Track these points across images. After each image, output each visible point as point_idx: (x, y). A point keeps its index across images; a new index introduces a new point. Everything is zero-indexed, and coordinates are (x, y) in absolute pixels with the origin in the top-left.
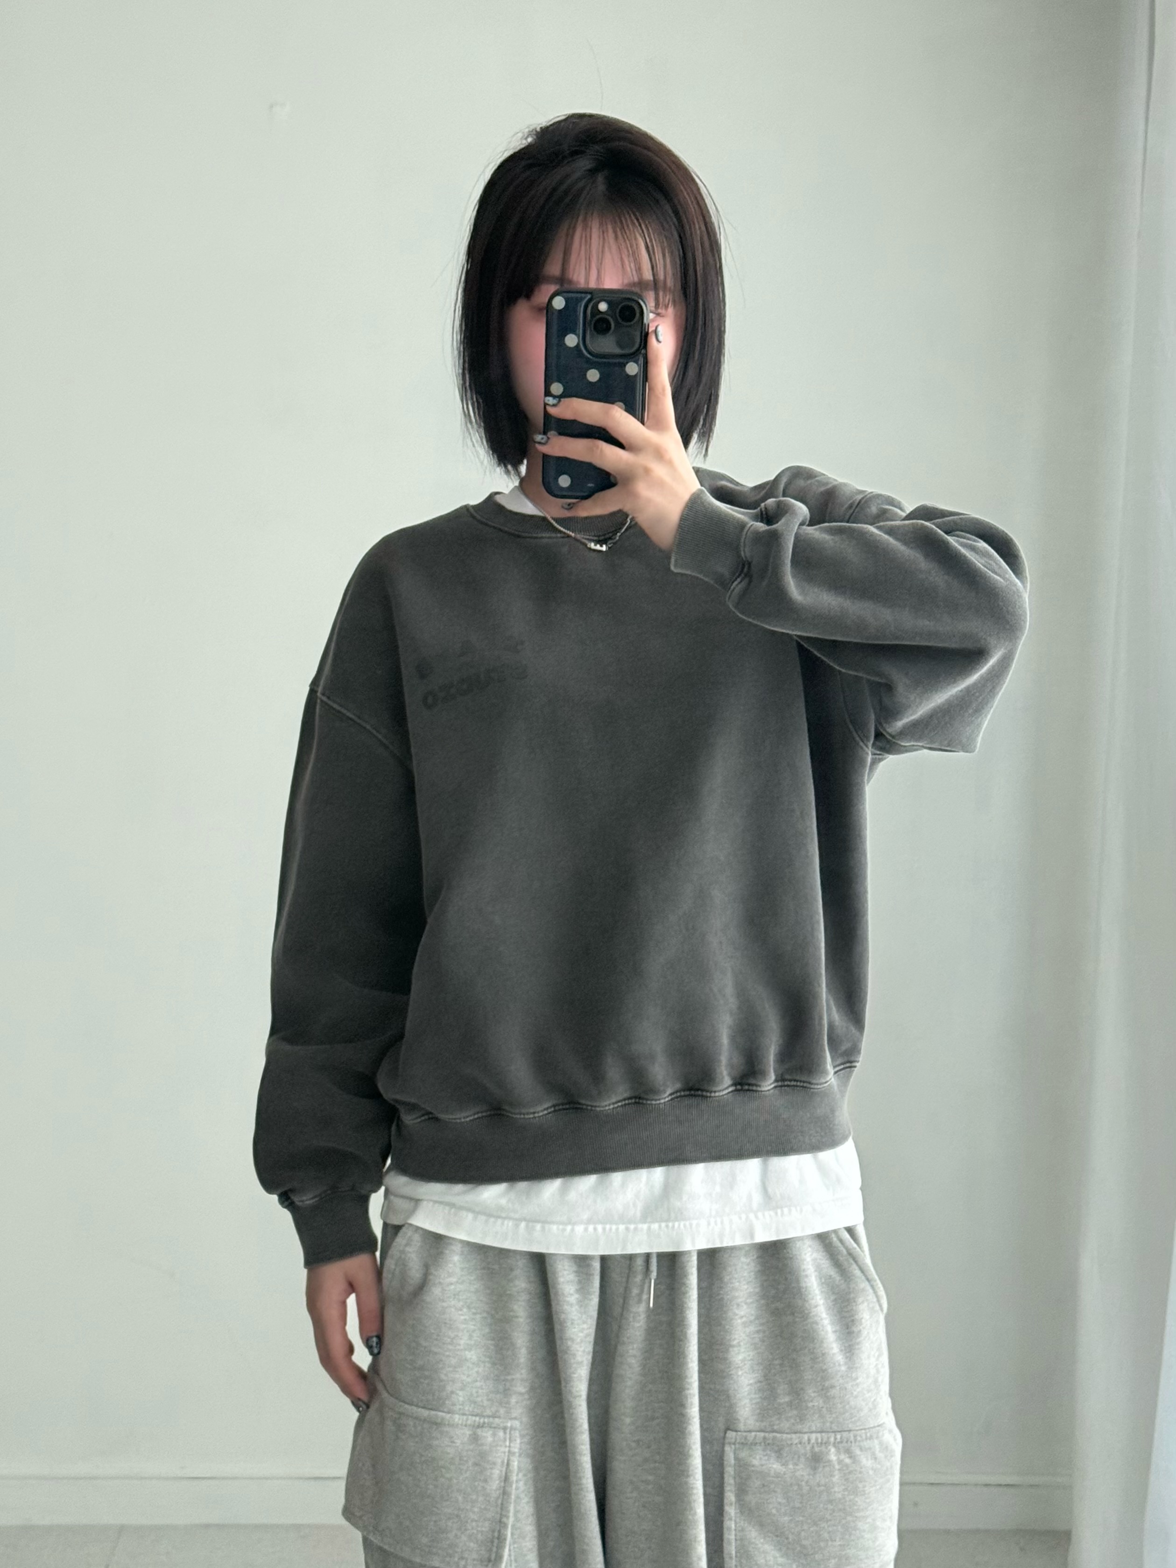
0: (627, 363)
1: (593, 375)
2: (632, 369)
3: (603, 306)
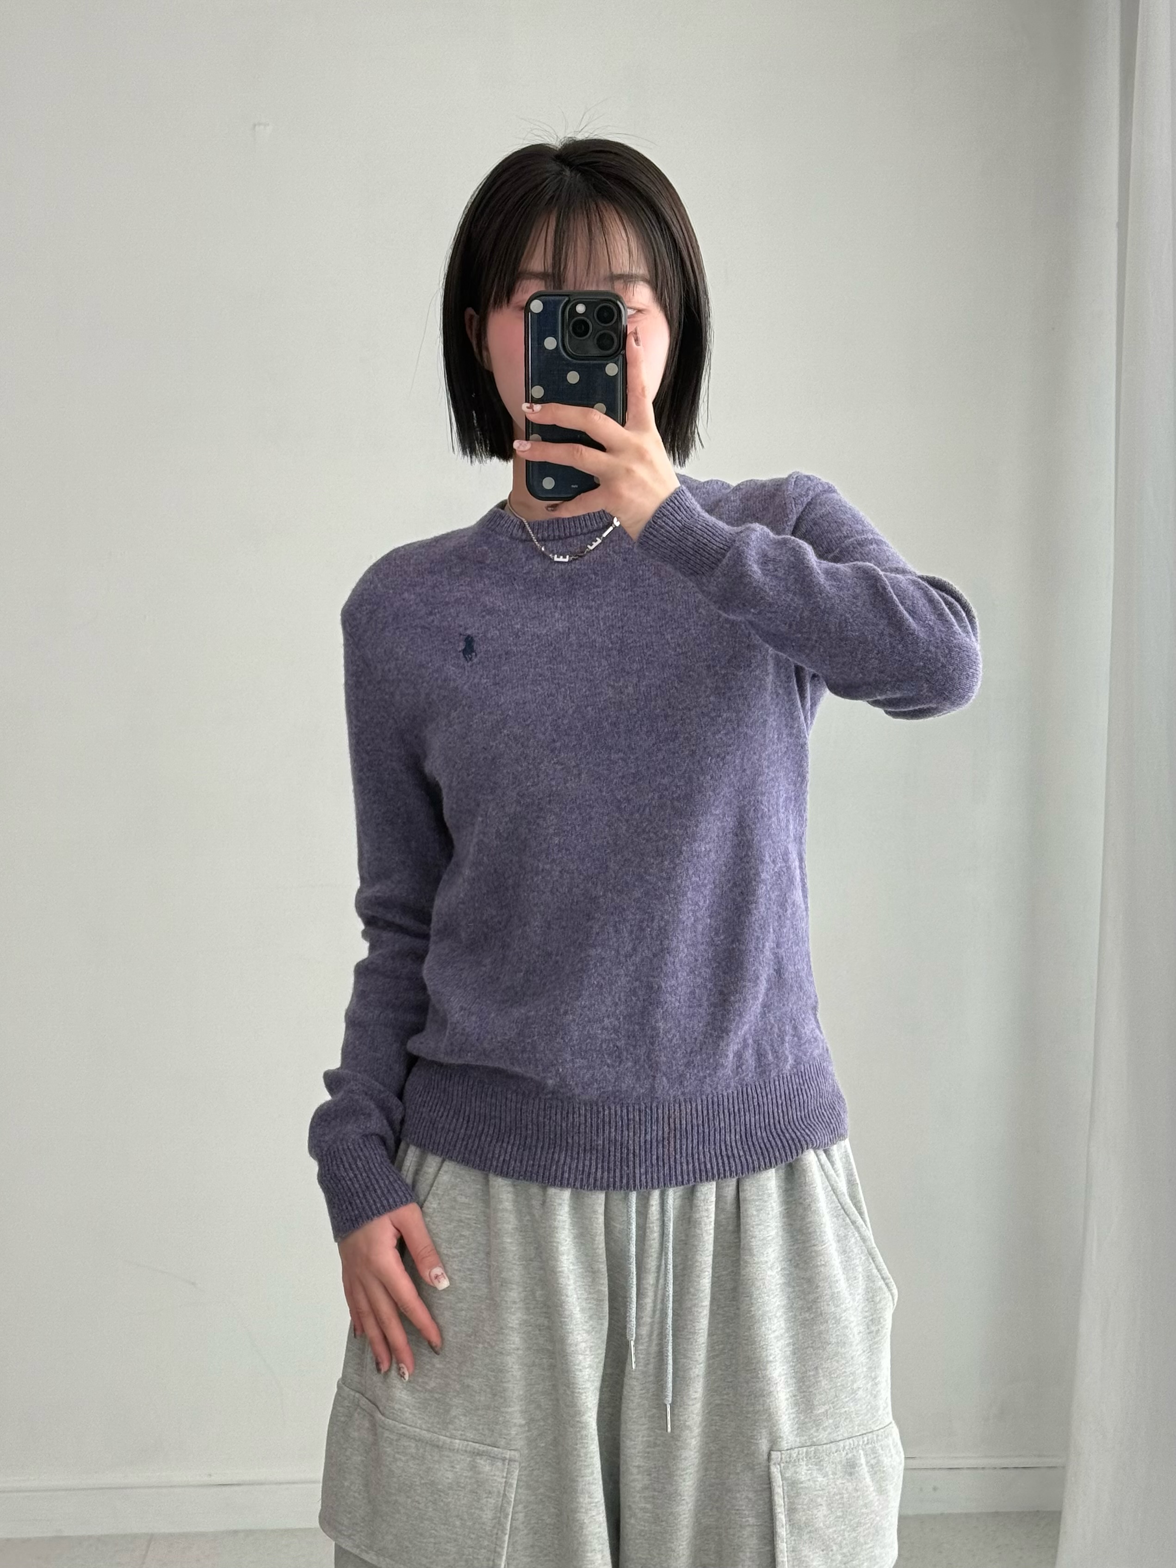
0: (607, 363)
1: (573, 377)
2: (612, 369)
3: (581, 308)
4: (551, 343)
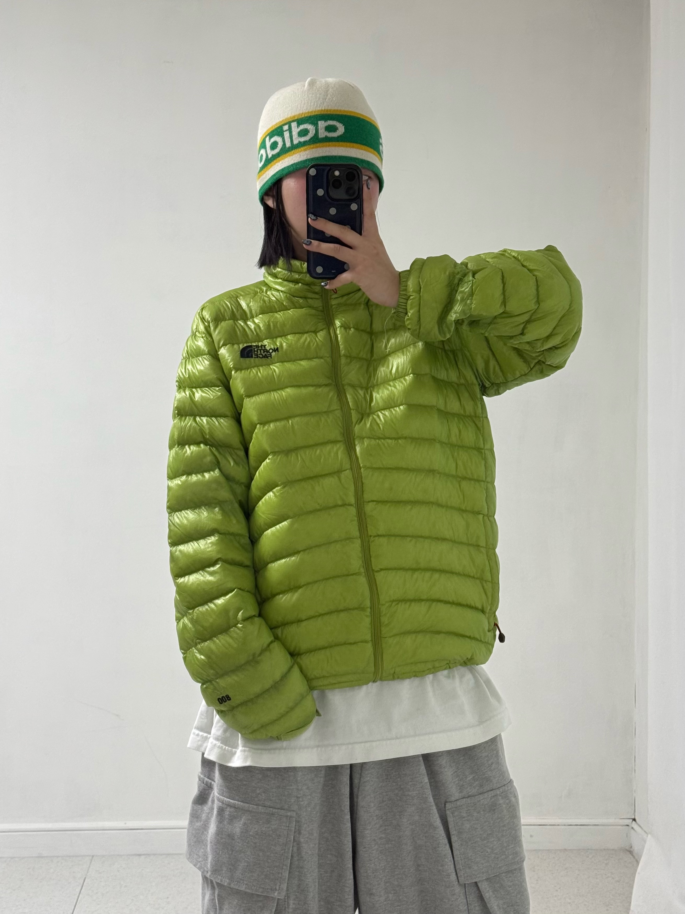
0: (351, 204)
1: (333, 211)
2: (354, 207)
3: (337, 173)
4: (320, 192)
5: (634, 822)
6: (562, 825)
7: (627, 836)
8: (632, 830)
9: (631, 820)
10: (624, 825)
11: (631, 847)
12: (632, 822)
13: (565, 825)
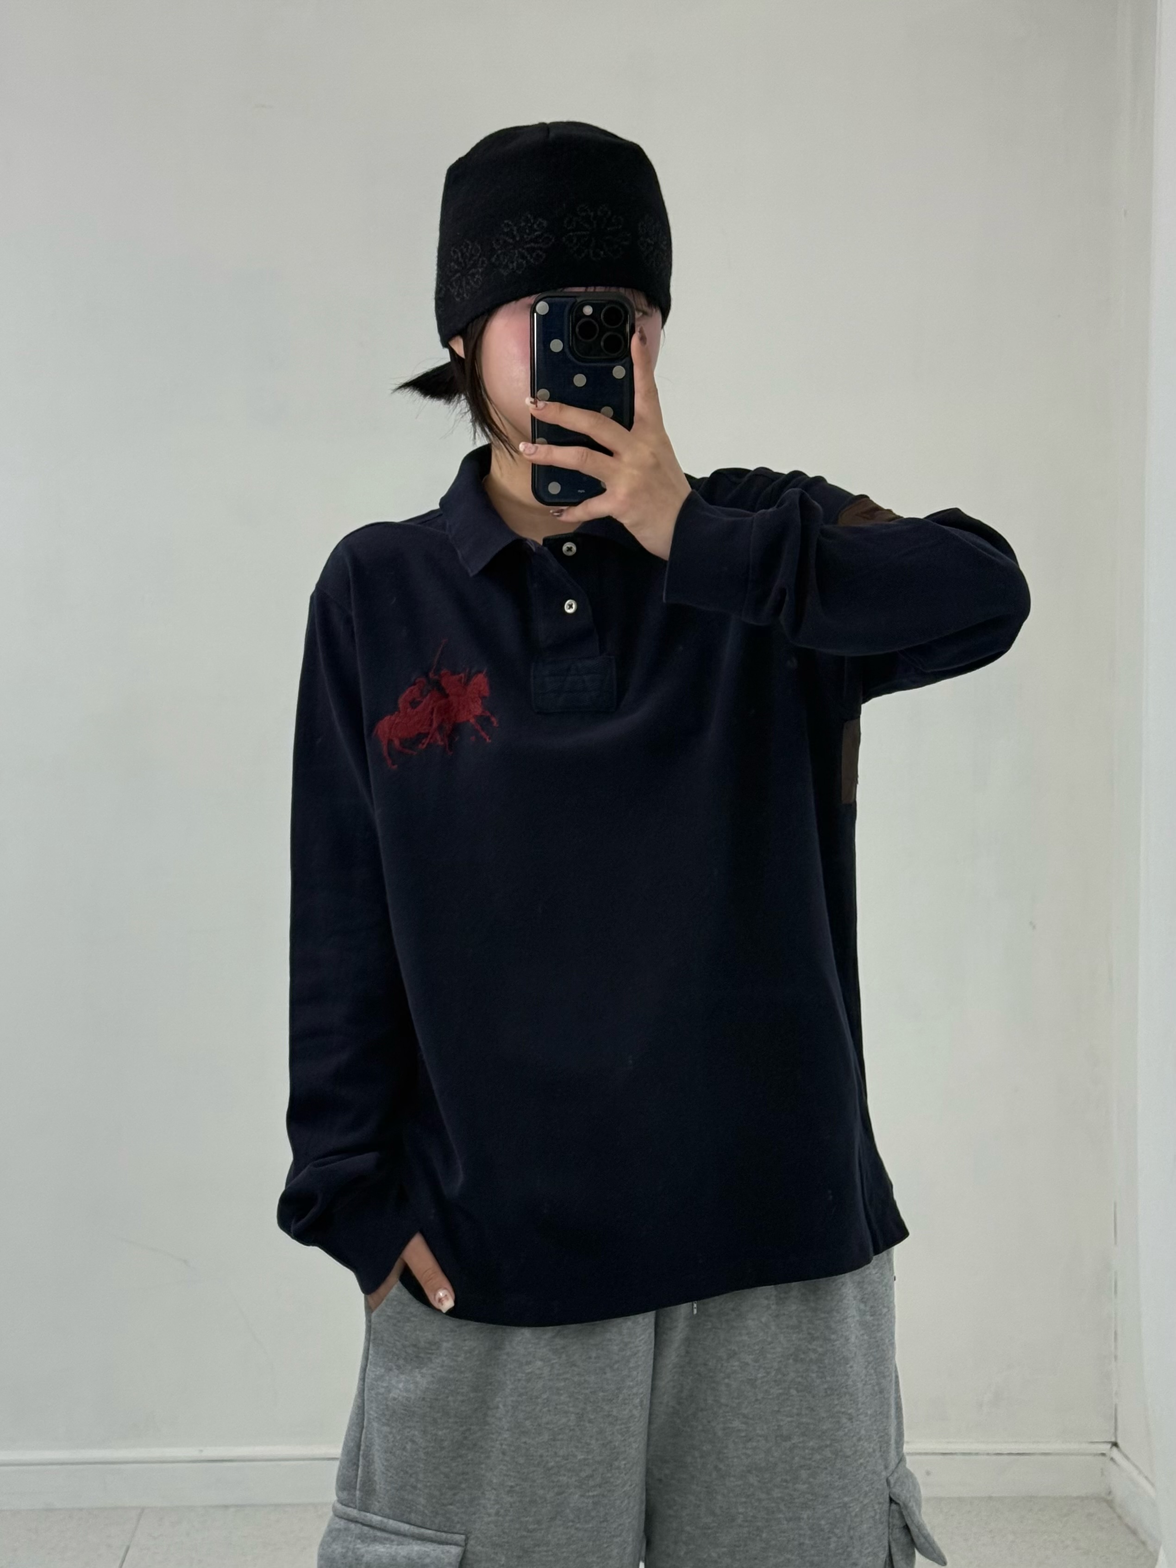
0: (614, 367)
1: (580, 380)
2: (619, 372)
3: (588, 310)
4: (556, 346)
5: (1115, 1449)
6: (983, 1454)
7: (1102, 1474)
8: (1111, 1463)
9: (1109, 1446)
10: (1095, 1455)
11: (1110, 1493)
12: (1111, 1448)
13: (988, 1454)
